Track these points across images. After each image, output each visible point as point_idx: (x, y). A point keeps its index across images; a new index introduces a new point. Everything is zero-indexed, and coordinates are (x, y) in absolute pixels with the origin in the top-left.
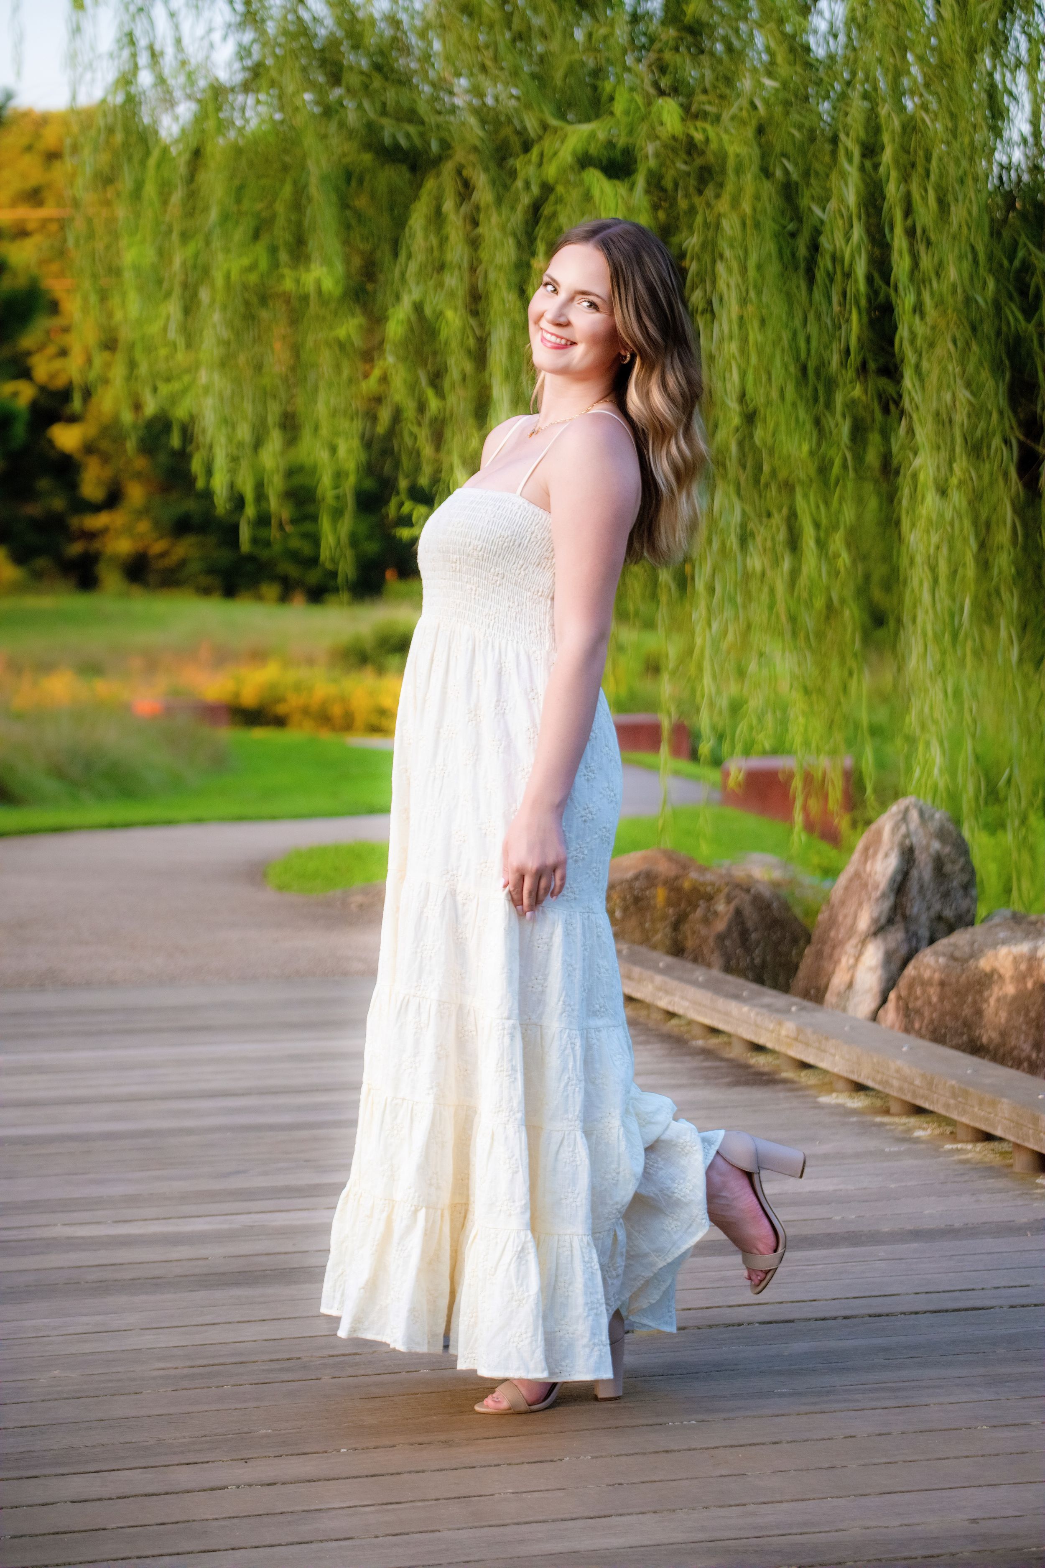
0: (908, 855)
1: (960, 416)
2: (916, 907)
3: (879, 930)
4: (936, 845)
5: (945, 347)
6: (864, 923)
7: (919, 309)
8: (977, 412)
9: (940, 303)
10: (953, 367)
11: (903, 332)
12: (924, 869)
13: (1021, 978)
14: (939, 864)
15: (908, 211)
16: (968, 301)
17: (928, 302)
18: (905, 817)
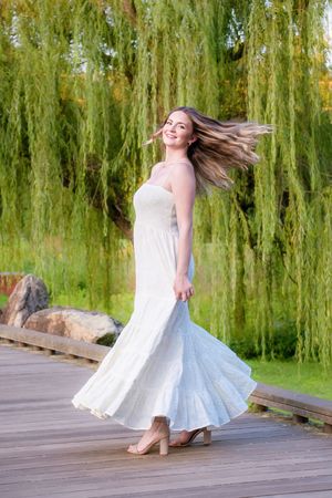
0: (29, 289)
1: (47, 170)
2: (31, 304)
3: (21, 310)
4: (37, 287)
5: (43, 151)
6: (17, 308)
7: (35, 139)
8: (51, 169)
9: (41, 138)
10: (45, 156)
11: (31, 146)
12: (34, 294)
13: (57, 321)
14: (38, 292)
15: (33, 112)
16: (50, 138)
17: (38, 138)
18: (28, 279)
